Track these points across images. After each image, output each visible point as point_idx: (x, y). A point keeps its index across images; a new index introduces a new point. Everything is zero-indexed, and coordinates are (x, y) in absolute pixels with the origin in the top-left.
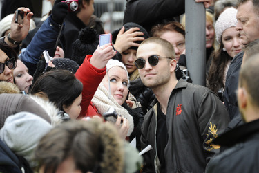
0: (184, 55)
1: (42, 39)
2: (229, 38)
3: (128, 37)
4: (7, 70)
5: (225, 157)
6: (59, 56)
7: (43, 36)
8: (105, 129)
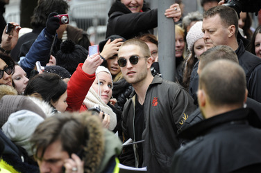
0: (157, 63)
1: (38, 48)
2: (201, 47)
3: (113, 46)
4: (6, 75)
5: (188, 148)
6: (52, 63)
7: (39, 45)
8: (91, 120)
